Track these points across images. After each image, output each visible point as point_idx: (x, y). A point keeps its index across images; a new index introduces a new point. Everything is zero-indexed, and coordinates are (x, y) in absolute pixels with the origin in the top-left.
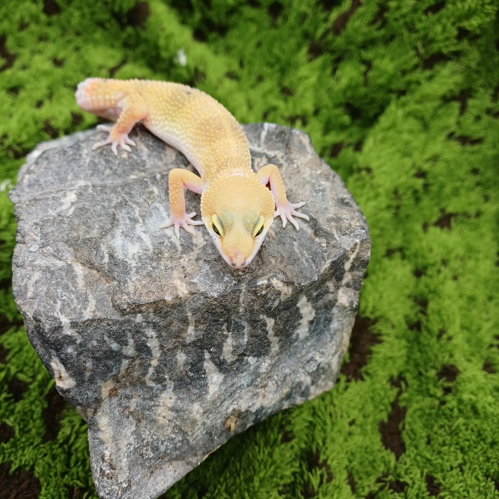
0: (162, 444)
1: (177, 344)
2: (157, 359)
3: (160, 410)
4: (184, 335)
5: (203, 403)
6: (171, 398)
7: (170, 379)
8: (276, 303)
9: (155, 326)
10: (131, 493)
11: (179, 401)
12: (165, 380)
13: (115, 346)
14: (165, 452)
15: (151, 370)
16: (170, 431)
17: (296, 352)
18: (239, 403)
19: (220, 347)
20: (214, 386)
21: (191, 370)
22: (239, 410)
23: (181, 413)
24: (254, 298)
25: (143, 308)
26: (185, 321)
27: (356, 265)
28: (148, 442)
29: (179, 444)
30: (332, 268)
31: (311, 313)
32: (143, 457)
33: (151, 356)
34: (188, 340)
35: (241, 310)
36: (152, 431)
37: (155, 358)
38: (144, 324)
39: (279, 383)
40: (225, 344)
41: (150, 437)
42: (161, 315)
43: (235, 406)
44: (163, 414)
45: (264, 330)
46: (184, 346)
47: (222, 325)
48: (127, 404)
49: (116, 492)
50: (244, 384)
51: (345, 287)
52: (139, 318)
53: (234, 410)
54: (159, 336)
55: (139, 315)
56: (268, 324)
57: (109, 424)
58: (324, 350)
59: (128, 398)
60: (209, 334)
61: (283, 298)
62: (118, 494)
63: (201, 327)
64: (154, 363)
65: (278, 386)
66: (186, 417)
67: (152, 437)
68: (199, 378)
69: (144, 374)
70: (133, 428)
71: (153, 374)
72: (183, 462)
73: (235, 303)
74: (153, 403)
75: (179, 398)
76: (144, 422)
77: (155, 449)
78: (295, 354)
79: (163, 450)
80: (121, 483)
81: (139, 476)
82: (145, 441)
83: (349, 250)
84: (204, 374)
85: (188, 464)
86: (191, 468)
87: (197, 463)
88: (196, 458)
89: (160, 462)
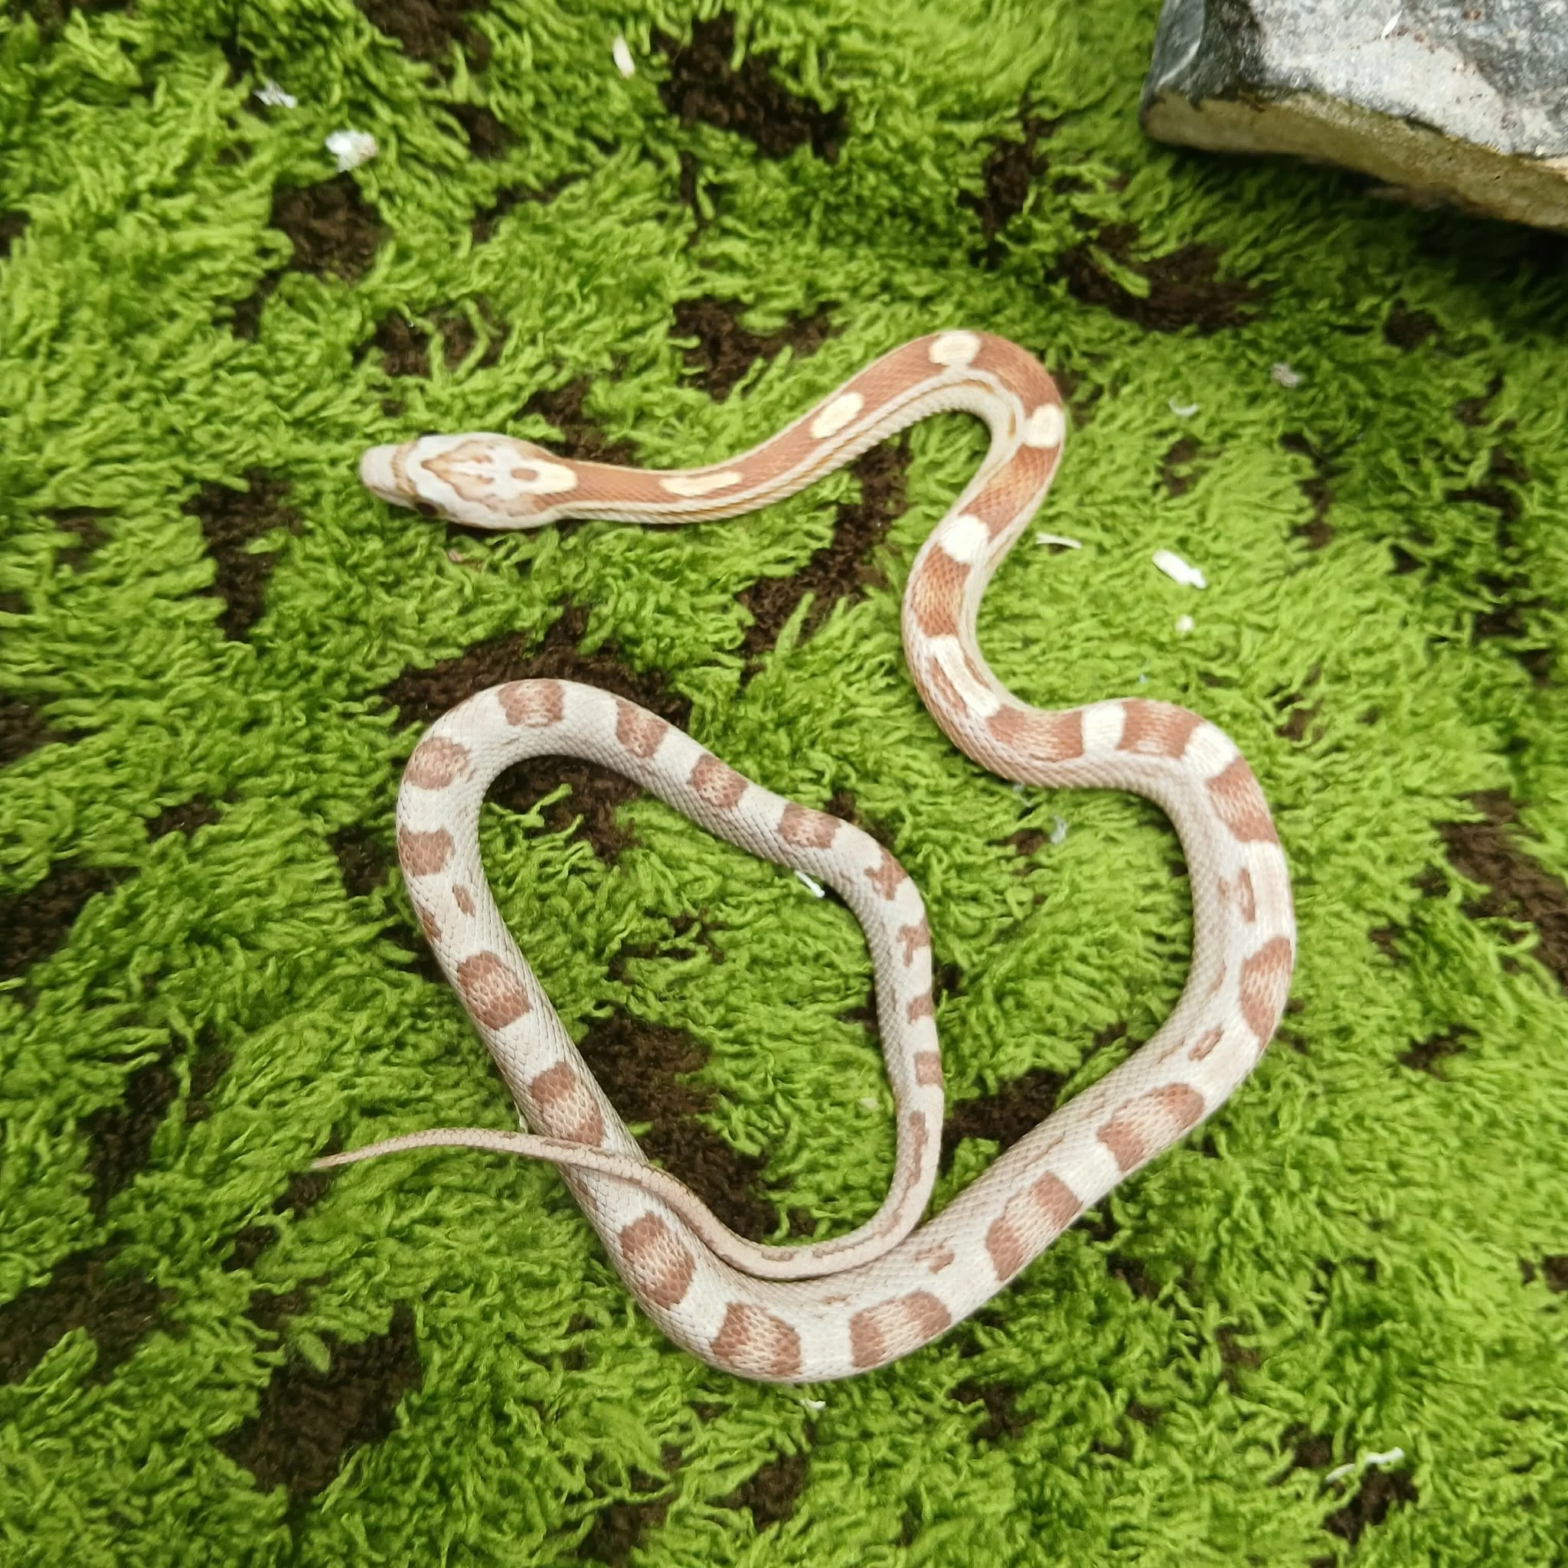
85: (1506, 123)
86: (1503, 144)
87: (1536, 143)
88: (1547, 126)
89: (1450, 20)
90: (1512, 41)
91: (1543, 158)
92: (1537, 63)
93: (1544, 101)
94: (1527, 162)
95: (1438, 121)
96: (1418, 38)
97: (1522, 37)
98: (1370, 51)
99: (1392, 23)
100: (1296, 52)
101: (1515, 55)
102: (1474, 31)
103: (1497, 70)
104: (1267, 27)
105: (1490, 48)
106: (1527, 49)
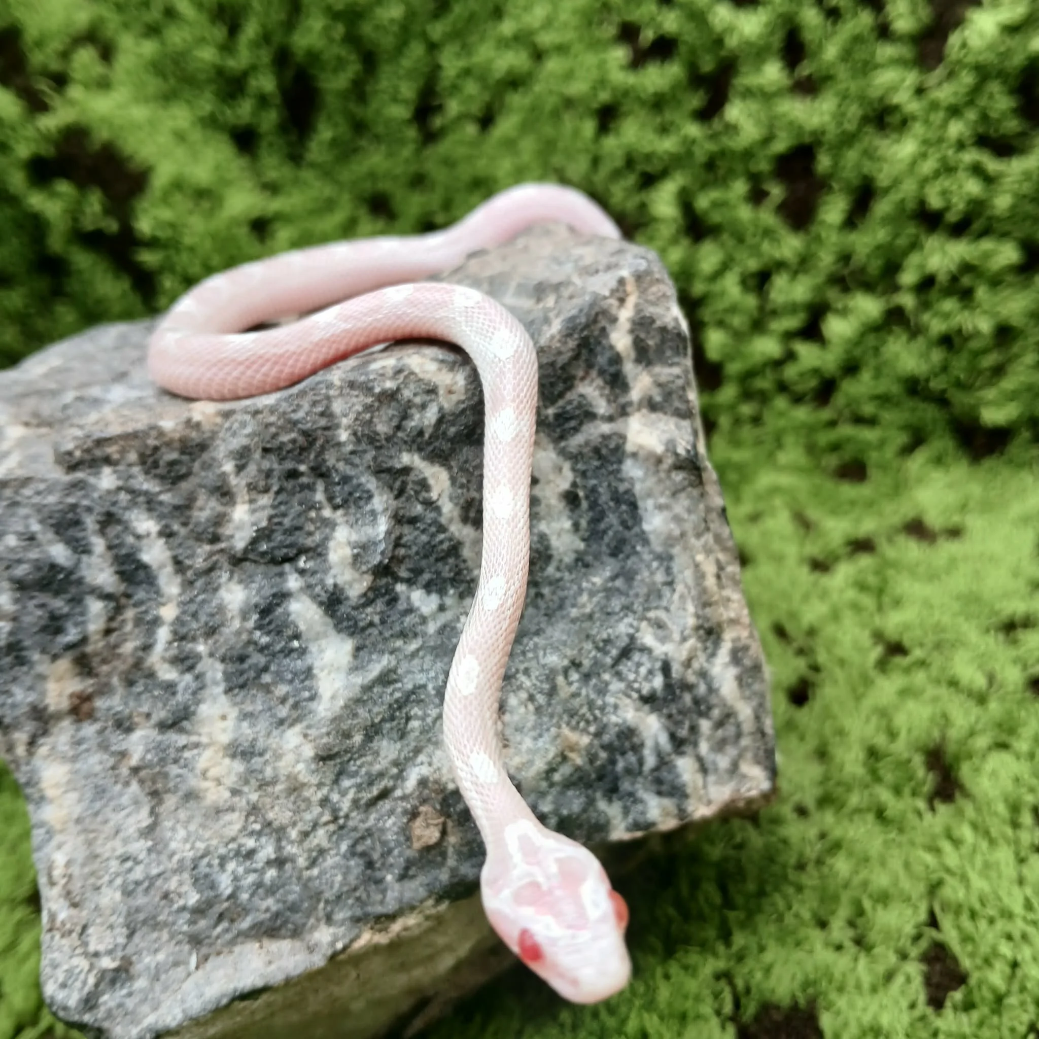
0: (222, 865)
1: (215, 558)
2: (175, 603)
3: (204, 759)
4: (226, 531)
5: (309, 727)
6: (224, 718)
7: (211, 655)
8: (431, 416)
9: (151, 504)
10: (130, 995)
11: (245, 724)
12: (198, 657)
13: (59, 553)
14: (232, 896)
15: (163, 634)
16: (237, 826)
17: (563, 600)
18: (435, 760)
19: (318, 552)
20: (333, 675)
21: (259, 627)
22: (436, 782)
23: (257, 762)
24: (369, 400)
25: (112, 450)
26: (224, 493)
27: (651, 343)
28: (181, 861)
29: (271, 873)
30: (569, 335)
31: (560, 469)
32: (172, 902)
33: (158, 592)
34: (240, 543)
35: (344, 436)
36: (192, 827)
37: (170, 600)
38: (123, 497)
39: (541, 699)
40: (331, 544)
41: (188, 846)
42: (158, 471)
43: (425, 771)
44: (212, 773)
45: (429, 504)
46: (237, 561)
47: (311, 488)
48: (123, 746)
49: (82, 976)
50: (424, 686)
51: (644, 411)
52: (107, 480)
53: (423, 782)
54: (167, 534)
55: (107, 470)
56: (431, 482)
57: (71, 786)
58: (661, 614)
59: (124, 725)
60: (284, 515)
61: (448, 403)
62: (85, 983)
63: (265, 500)
64: (169, 612)
65: (538, 710)
66: (269, 772)
67: (192, 848)
68: (288, 652)
69: (147, 648)
70: (143, 818)
71: (170, 643)
72: (298, 944)
73: (322, 414)
74: (182, 740)
75: (245, 716)
76: (171, 801)
77: (205, 882)
78: (561, 607)
79: (229, 891)
80: (96, 955)
81: (161, 957)
82: (176, 858)
83: (607, 293)
84: (297, 636)
85: (311, 950)
86: (318, 961)
87: (333, 943)
88: (332, 930)
89: (227, 930)
90: (267, 910)
91: (345, 948)
92: (293, 908)
93: (318, 920)
94: (342, 957)
95: (260, 983)
96: (219, 954)
97: (270, 903)
98: (188, 985)
99: (193, 960)
100: (135, 1022)
101: (277, 915)
102: (245, 924)
103: (279, 929)
104: (106, 1025)
105: (261, 923)
106: (280, 906)
